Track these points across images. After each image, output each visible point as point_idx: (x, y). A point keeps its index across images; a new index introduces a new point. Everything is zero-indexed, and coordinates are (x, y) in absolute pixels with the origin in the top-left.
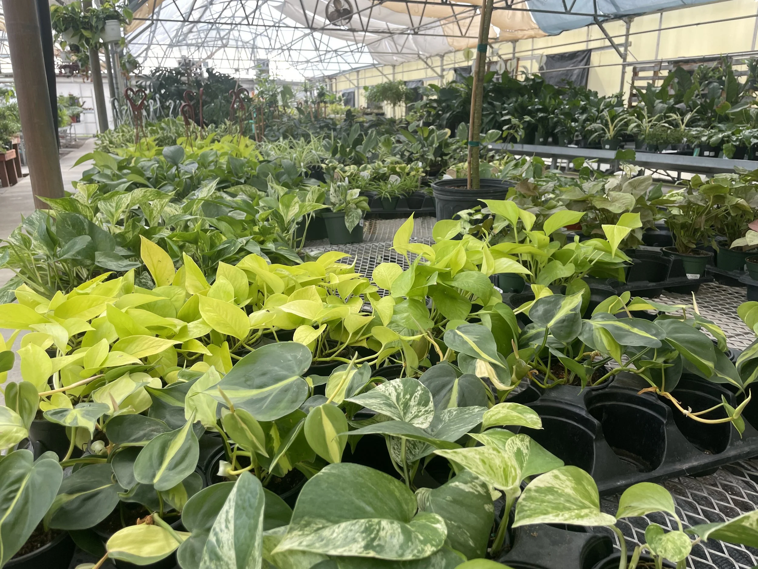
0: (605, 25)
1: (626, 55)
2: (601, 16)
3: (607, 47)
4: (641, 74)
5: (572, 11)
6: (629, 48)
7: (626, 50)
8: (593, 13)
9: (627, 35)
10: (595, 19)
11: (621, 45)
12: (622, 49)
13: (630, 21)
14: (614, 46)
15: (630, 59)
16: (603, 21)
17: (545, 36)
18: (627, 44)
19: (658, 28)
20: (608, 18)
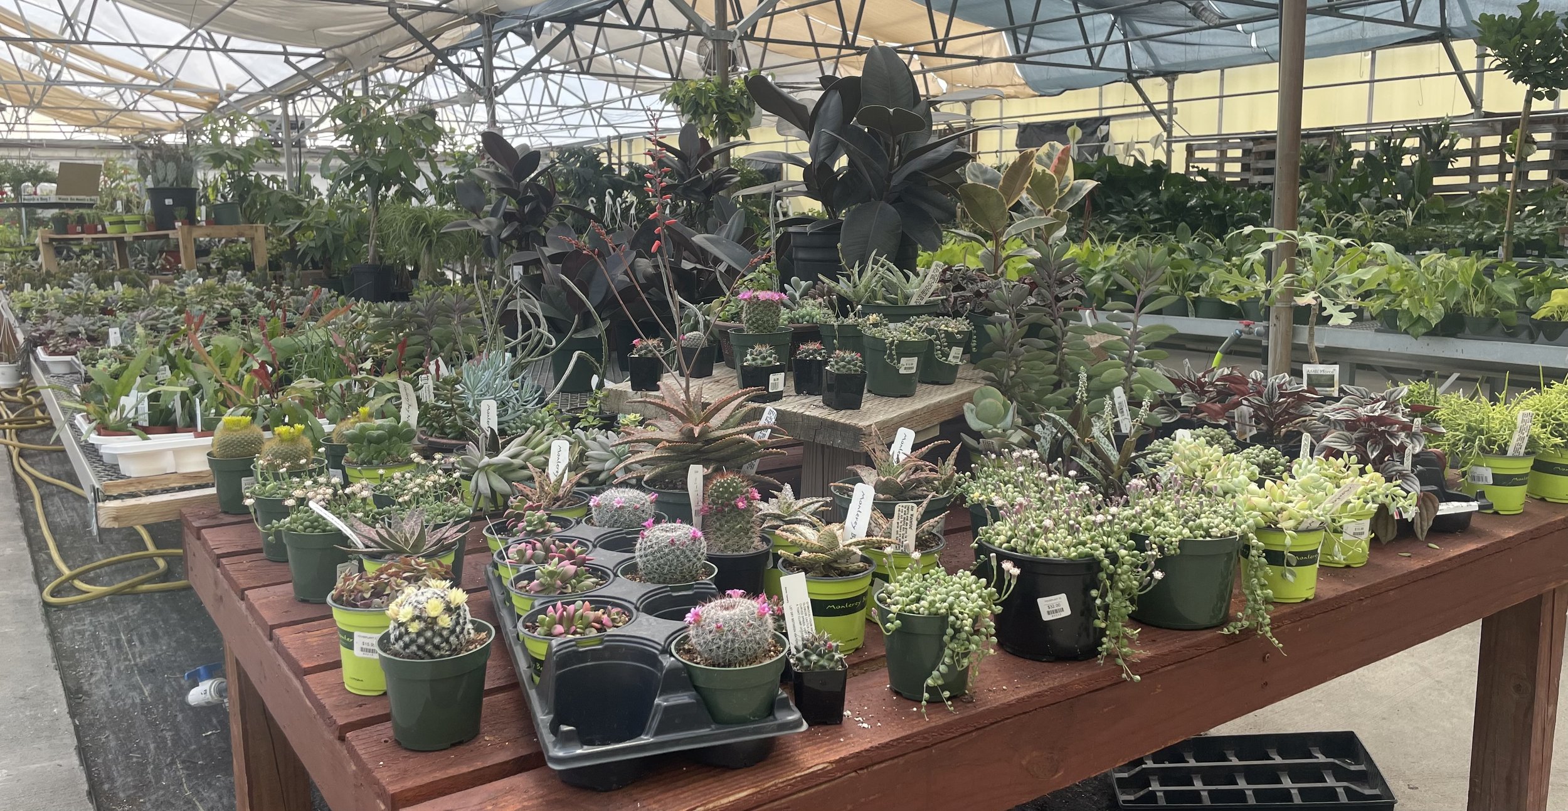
0: (1141, 82)
1: (1171, 126)
2: (1136, 71)
3: (1147, 113)
4: (1199, 154)
5: (1101, 65)
6: (1174, 117)
7: (1170, 119)
8: (1125, 67)
9: (1171, 102)
10: (1129, 75)
11: (1162, 112)
12: (1165, 118)
13: (1174, 80)
14: (1153, 112)
15: (1177, 132)
16: (1138, 78)
17: (1035, 96)
18: (1171, 112)
19: (1218, 94)
20: (1144, 74)
